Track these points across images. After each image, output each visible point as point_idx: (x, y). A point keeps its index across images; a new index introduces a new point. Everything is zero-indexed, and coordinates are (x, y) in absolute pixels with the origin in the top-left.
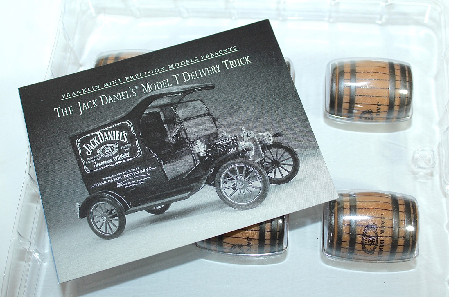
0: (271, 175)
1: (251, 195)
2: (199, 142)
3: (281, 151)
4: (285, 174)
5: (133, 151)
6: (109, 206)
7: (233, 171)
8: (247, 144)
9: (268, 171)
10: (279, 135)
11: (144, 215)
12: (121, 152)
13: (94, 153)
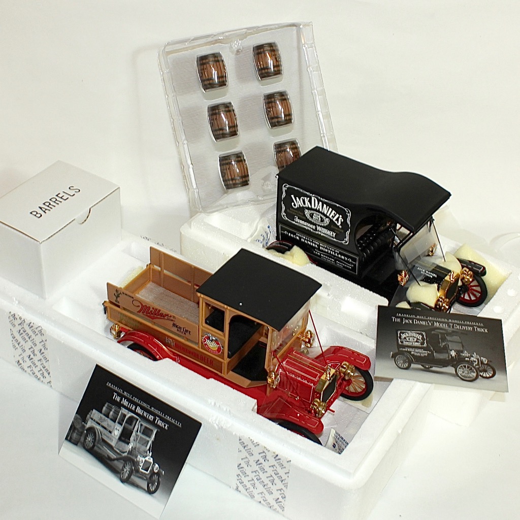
0: (482, 374)
1: (470, 377)
2: (453, 351)
3: (489, 367)
4: (488, 376)
5: (422, 343)
6: (405, 358)
7: (465, 367)
8: (475, 359)
9: (481, 372)
10: (491, 361)
11: (420, 367)
12: (417, 342)
13: (405, 338)
